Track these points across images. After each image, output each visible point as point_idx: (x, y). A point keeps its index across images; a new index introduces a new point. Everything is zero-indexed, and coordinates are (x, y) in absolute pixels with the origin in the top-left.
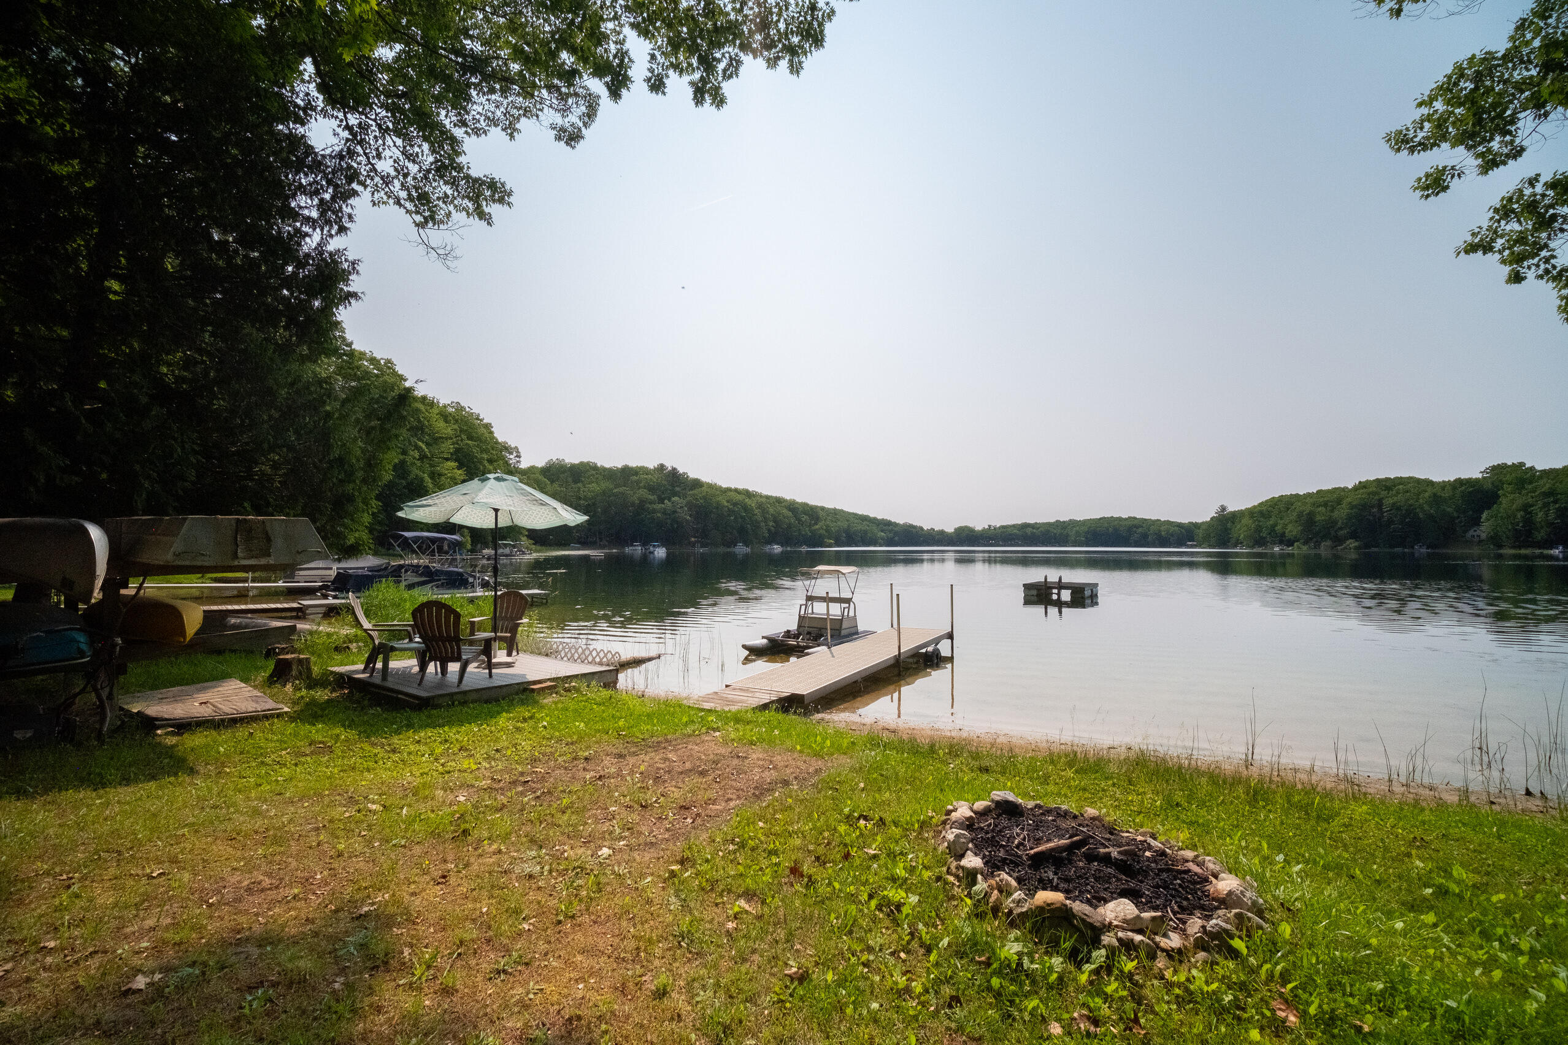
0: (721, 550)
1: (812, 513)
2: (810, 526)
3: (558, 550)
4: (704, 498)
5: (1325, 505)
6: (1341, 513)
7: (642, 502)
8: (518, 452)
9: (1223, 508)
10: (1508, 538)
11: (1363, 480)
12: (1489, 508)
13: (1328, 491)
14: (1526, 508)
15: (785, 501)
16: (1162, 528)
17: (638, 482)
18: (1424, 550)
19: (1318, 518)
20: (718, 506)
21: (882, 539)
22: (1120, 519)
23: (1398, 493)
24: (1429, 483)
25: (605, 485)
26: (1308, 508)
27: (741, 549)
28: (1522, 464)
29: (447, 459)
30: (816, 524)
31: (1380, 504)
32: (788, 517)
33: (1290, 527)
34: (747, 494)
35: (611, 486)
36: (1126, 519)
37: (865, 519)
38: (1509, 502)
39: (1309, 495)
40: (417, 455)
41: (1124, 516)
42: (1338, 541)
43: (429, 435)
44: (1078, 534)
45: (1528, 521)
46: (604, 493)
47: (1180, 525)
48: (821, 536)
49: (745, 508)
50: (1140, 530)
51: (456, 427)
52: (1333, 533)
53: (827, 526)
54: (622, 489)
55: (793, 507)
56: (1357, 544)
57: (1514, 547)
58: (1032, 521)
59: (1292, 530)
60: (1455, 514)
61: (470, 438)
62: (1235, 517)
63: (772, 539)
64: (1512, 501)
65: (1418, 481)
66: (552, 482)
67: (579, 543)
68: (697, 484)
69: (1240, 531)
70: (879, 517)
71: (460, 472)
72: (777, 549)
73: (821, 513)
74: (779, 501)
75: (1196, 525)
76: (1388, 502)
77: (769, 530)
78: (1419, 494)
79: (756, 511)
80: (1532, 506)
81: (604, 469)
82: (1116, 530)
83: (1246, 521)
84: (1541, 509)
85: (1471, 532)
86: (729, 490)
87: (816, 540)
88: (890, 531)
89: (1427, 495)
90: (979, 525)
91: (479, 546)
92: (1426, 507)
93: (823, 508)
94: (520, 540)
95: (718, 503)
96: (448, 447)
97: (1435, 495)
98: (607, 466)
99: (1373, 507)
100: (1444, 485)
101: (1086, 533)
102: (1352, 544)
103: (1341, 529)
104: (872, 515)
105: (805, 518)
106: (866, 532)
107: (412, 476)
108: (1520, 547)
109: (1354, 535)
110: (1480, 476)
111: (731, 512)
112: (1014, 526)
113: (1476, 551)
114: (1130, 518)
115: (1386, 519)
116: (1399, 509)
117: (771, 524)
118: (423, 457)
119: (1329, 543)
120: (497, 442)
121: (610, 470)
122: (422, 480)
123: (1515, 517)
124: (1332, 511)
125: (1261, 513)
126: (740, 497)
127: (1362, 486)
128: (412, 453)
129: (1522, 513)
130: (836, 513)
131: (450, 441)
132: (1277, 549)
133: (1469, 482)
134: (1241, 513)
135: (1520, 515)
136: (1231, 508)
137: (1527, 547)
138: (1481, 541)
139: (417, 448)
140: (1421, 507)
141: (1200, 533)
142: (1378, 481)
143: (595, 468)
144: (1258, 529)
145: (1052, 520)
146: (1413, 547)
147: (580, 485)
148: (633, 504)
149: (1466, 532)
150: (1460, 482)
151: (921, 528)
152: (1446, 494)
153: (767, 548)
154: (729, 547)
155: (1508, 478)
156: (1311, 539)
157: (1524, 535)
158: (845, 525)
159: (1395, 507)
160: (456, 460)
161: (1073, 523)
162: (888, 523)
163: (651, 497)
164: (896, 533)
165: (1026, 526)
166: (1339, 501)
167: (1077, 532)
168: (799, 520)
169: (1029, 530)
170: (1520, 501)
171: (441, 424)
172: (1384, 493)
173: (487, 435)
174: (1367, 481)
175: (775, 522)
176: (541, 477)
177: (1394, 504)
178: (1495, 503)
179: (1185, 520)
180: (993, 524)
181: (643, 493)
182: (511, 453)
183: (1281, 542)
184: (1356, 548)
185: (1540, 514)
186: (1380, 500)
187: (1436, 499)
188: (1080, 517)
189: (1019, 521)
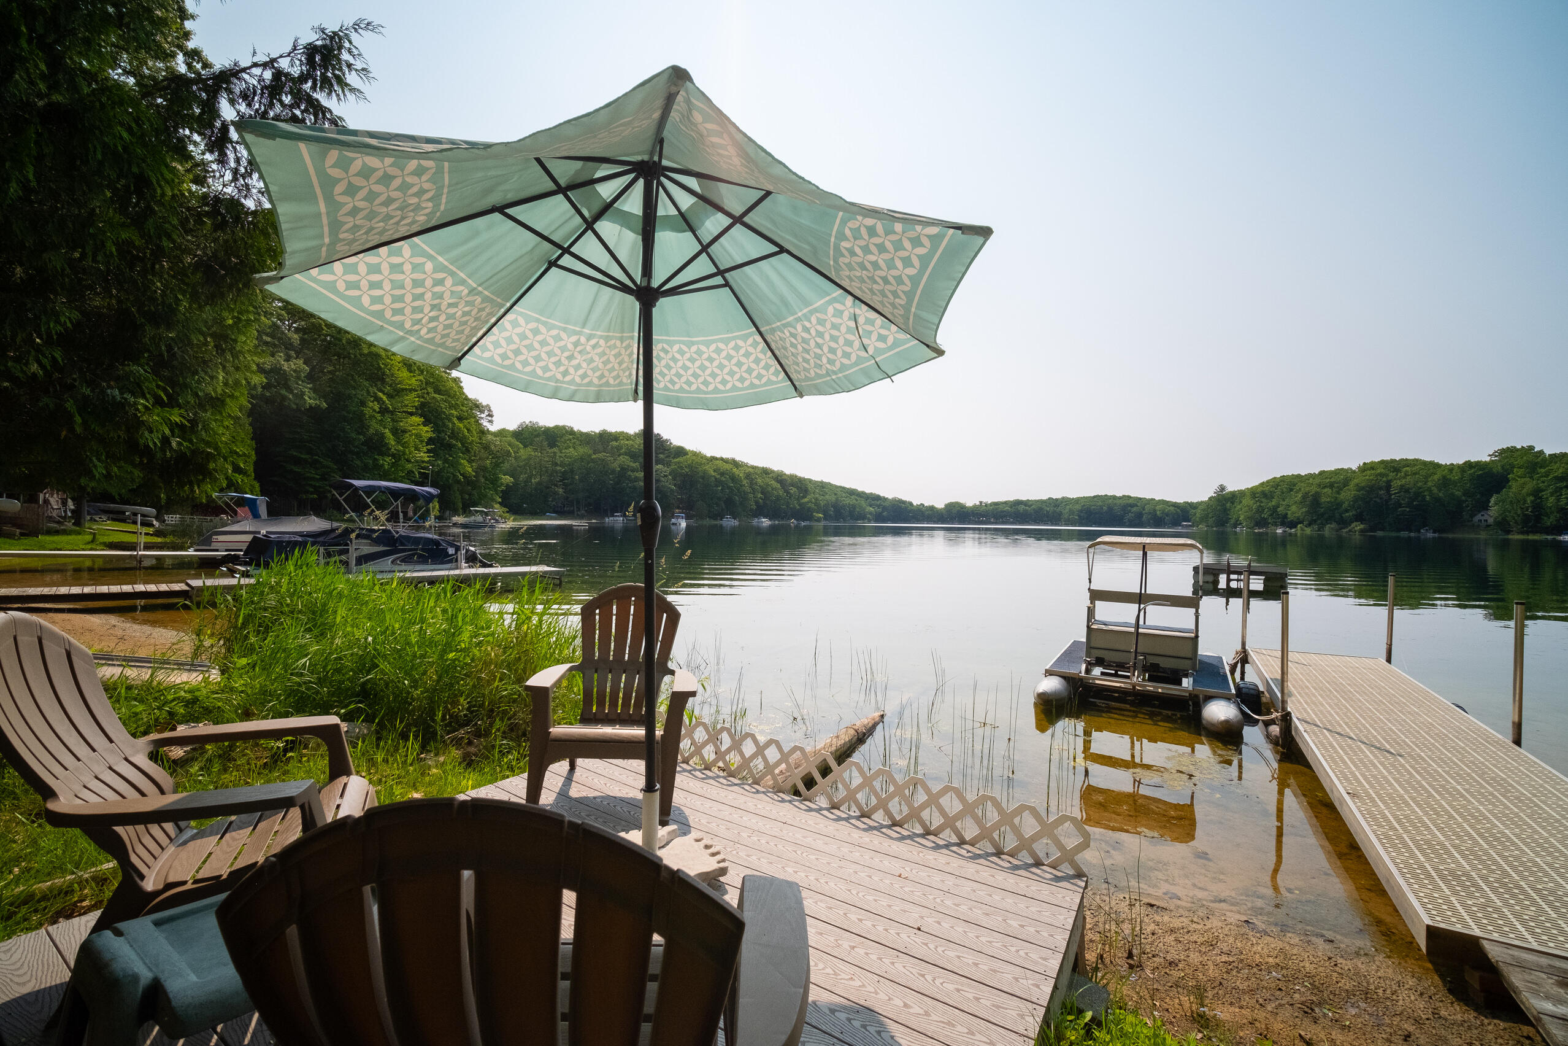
0: (708, 522)
1: (801, 485)
2: (798, 499)
3: (533, 519)
4: (690, 466)
5: (1331, 486)
6: (1347, 495)
7: (624, 469)
8: (490, 410)
9: (1222, 488)
10: (1516, 522)
11: (1368, 461)
12: (1498, 492)
13: (1331, 472)
14: (1537, 493)
15: (772, 472)
16: (1157, 508)
17: (619, 448)
18: (1430, 535)
19: (1323, 499)
20: (705, 476)
21: (871, 513)
22: (1114, 497)
23: (1406, 475)
24: (1437, 466)
25: (583, 450)
26: (1314, 489)
27: (729, 522)
28: (1531, 448)
29: (411, 414)
30: (804, 497)
31: (1388, 486)
32: (776, 489)
33: (1294, 508)
34: (735, 463)
35: (591, 452)
36: (1120, 498)
37: (852, 492)
38: (1519, 486)
39: (1311, 476)
40: (377, 407)
41: (1119, 494)
42: (1343, 523)
43: (391, 386)
44: (1071, 512)
45: (1539, 508)
46: (582, 459)
47: (1175, 505)
48: (809, 509)
49: (733, 478)
50: (1134, 509)
51: (421, 378)
52: (1337, 516)
53: (816, 499)
54: (601, 455)
55: (781, 479)
56: (1362, 526)
57: (1522, 533)
58: (1024, 499)
59: (1295, 511)
60: (1463, 498)
61: (437, 391)
62: (1235, 497)
63: (760, 512)
64: (1523, 486)
65: (1425, 463)
66: (525, 446)
67: (555, 512)
68: (681, 451)
69: (1241, 512)
70: (867, 491)
71: (426, 428)
72: (765, 522)
73: (810, 487)
74: (766, 472)
75: (1192, 506)
76: (1396, 484)
77: (757, 503)
78: (1426, 477)
79: (744, 482)
80: (1543, 491)
81: (582, 434)
82: (1110, 509)
83: (1247, 501)
84: (1552, 494)
85: (1478, 517)
86: (713, 459)
87: (804, 514)
88: (879, 506)
89: (1436, 477)
90: (970, 501)
91: (448, 513)
92: (1435, 490)
93: (810, 481)
94: (493, 507)
95: (705, 472)
96: (412, 400)
97: (1444, 477)
98: (584, 430)
99: (1381, 488)
100: (1451, 468)
101: (1081, 511)
102: (1358, 526)
103: (1347, 511)
104: (860, 489)
105: (793, 490)
106: (854, 506)
107: (372, 431)
108: (1527, 533)
109: (1359, 518)
110: (1488, 459)
111: (718, 482)
112: (1006, 503)
113: (1483, 535)
114: (1124, 496)
115: (1392, 502)
116: (1407, 491)
117: (760, 495)
118: (384, 411)
119: (1334, 525)
120: (467, 399)
121: (587, 435)
122: (382, 436)
123: (1525, 501)
124: (1338, 493)
125: (1264, 494)
126: (728, 467)
127: (1366, 468)
128: (371, 404)
129: (1532, 498)
130: (822, 486)
131: (414, 394)
132: (1279, 531)
133: (1478, 464)
134: (1242, 493)
135: (1530, 499)
136: (1231, 488)
137: (1534, 532)
138: (1488, 526)
139: (377, 399)
140: (1429, 489)
141: (1199, 513)
142: (1382, 462)
143: (571, 432)
144: (1260, 510)
145: (1045, 498)
146: (1419, 532)
147: (555, 449)
148: (613, 471)
149: (1473, 516)
150: (1469, 465)
151: (911, 504)
152: (1455, 477)
153: (755, 521)
154: (716, 519)
155: (1520, 462)
156: (1315, 521)
157: (1533, 520)
158: (833, 498)
159: (1404, 489)
160: (421, 416)
161: (1065, 501)
162: (878, 498)
163: (634, 465)
164: (885, 508)
165: (1018, 503)
166: (1346, 483)
167: (1070, 510)
168: (787, 492)
169: (1021, 508)
170: (1530, 485)
171: (404, 374)
172: (1392, 475)
173: (456, 389)
174: (1372, 462)
175: (762, 493)
176: (513, 441)
177: (1402, 486)
178: (1504, 487)
179: (1180, 500)
180: (984, 501)
181: (624, 460)
182: (482, 412)
183: (1283, 524)
184: (1362, 531)
185: (1552, 499)
186: (1389, 482)
187: (1445, 482)
188: (1073, 494)
189: (1012, 498)
